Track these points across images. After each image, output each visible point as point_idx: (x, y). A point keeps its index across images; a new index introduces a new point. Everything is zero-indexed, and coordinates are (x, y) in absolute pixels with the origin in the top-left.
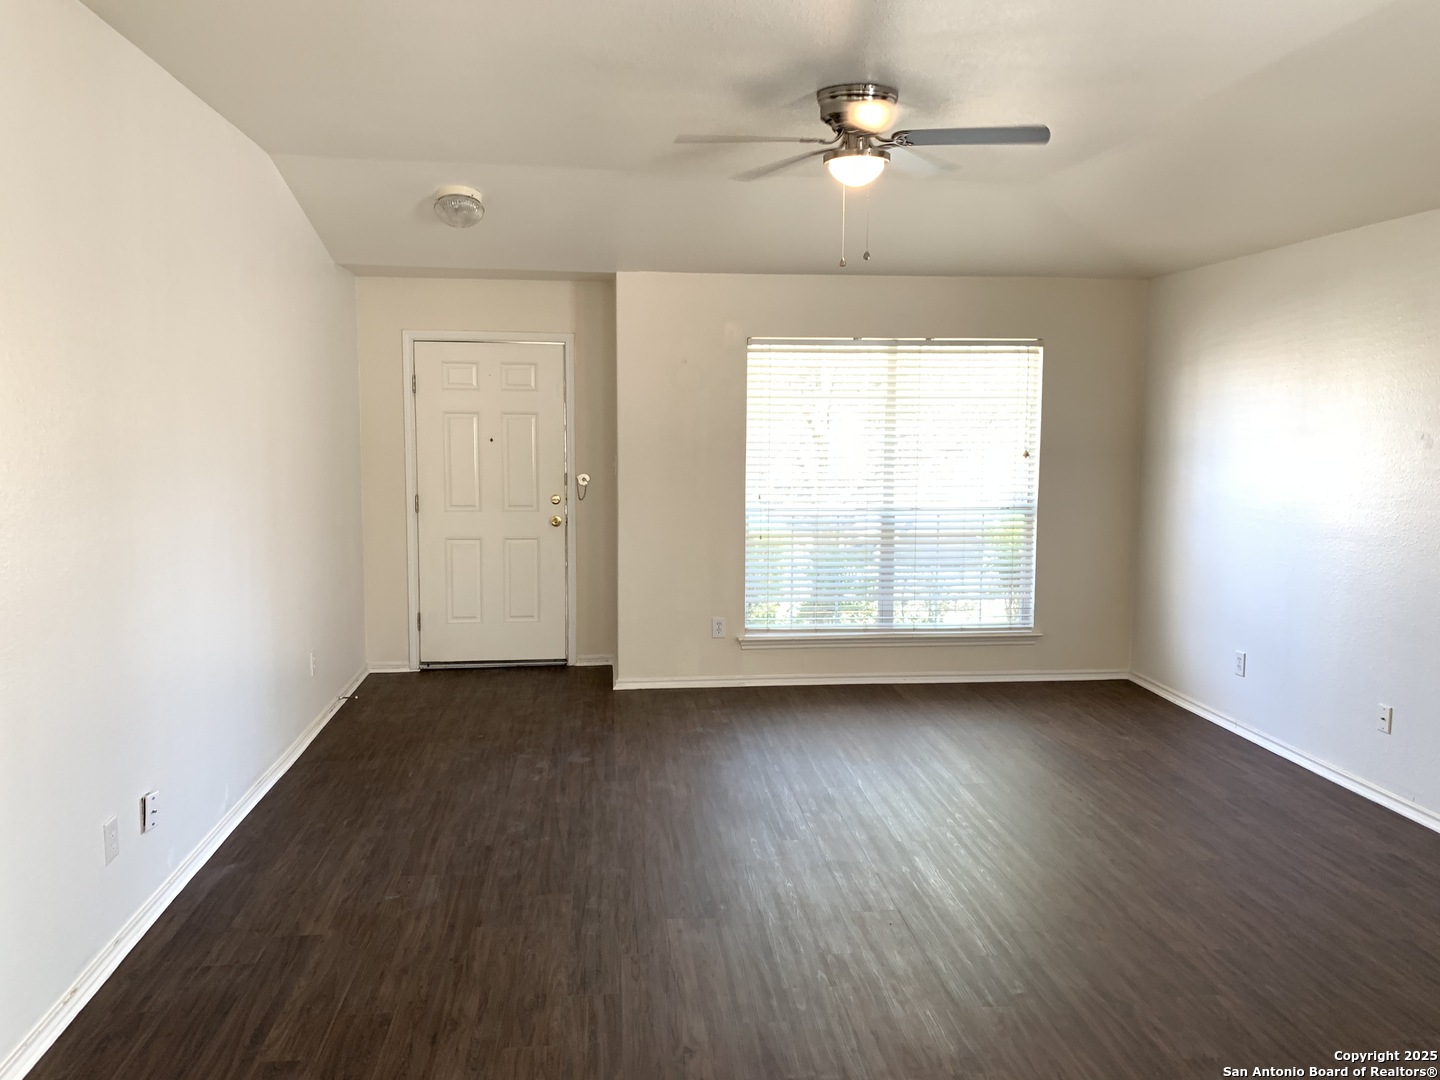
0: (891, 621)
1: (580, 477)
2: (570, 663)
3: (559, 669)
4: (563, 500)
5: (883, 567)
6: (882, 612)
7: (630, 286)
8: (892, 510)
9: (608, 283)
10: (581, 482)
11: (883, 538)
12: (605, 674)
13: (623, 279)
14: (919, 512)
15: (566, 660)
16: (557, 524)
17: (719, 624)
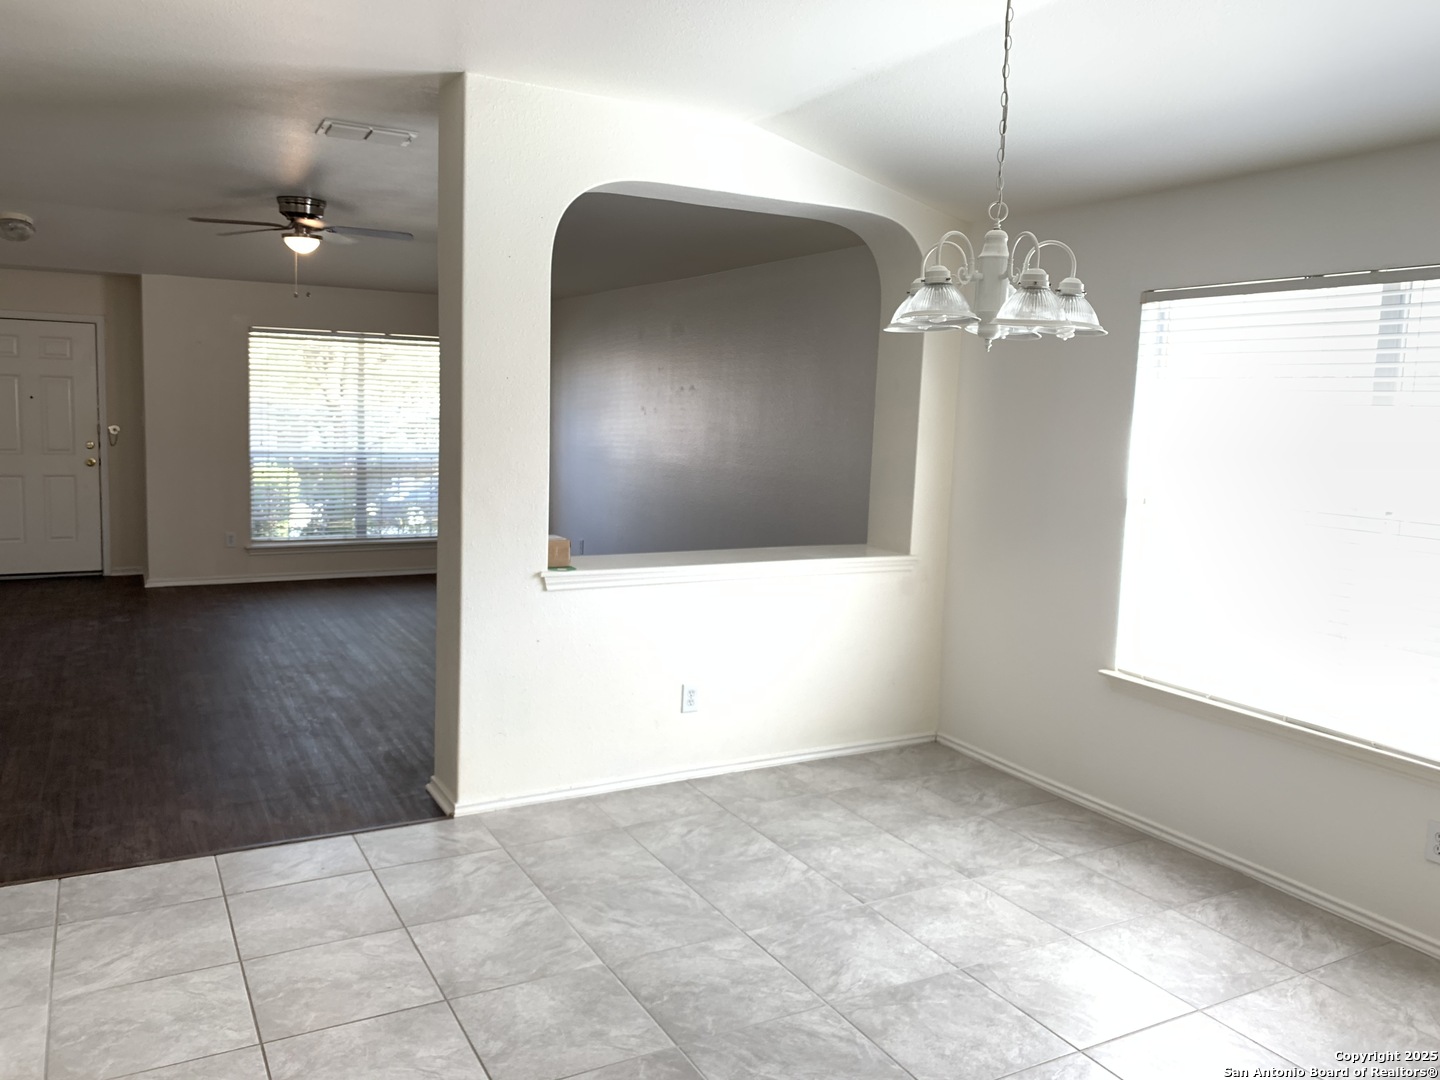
0: (365, 532)
1: (111, 428)
2: (107, 573)
3: (95, 579)
4: (97, 445)
5: (358, 494)
6: (358, 527)
7: (153, 286)
8: (364, 453)
9: (135, 281)
10: (112, 432)
11: (358, 473)
12: (138, 580)
13: (147, 280)
14: (383, 456)
15: (102, 571)
16: (92, 465)
17: (231, 537)
